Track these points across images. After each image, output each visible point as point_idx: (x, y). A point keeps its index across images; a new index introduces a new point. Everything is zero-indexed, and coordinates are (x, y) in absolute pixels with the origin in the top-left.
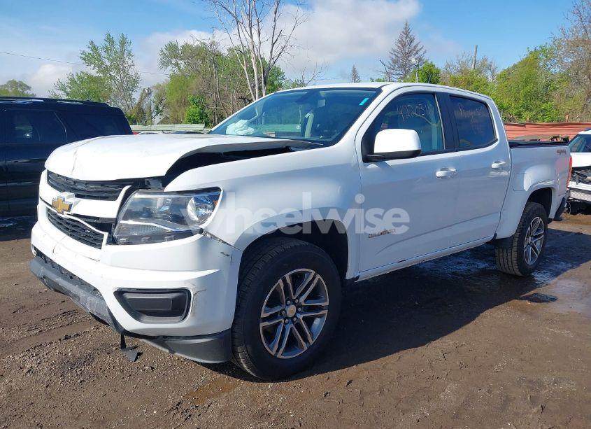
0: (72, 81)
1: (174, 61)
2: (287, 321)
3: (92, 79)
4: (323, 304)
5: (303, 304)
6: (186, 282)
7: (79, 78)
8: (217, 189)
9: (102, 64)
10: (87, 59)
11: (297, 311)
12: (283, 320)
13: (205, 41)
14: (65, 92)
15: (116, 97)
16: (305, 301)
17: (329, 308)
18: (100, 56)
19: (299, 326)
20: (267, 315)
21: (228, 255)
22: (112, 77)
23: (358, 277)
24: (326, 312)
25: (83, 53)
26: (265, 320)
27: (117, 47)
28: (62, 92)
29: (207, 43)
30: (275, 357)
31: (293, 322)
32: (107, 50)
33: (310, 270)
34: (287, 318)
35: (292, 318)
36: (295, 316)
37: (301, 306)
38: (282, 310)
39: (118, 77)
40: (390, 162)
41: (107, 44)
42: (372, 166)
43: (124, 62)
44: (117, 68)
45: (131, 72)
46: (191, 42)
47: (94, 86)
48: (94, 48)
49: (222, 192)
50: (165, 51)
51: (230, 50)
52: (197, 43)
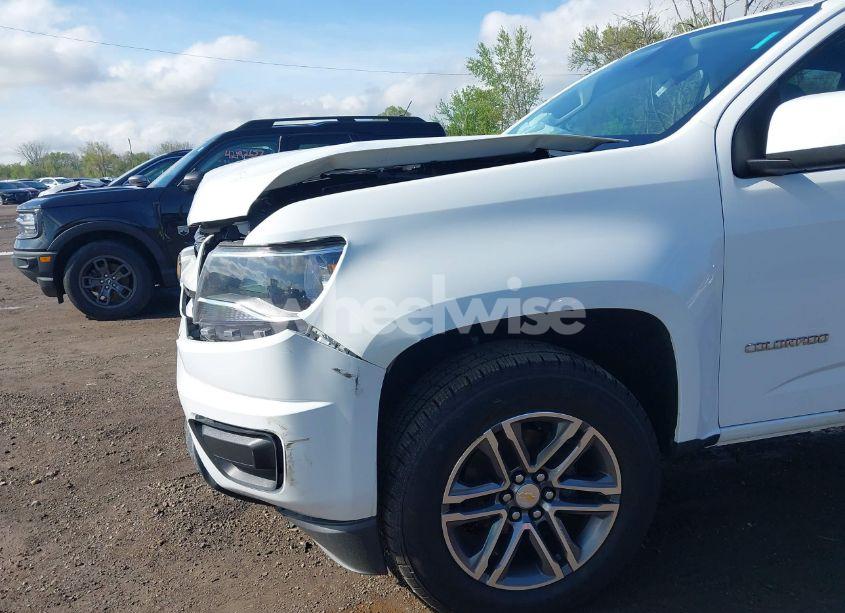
0: (457, 100)
1: (591, 56)
2: (516, 515)
3: (481, 95)
4: (606, 491)
5: (556, 484)
6: (270, 420)
7: (465, 94)
8: (338, 241)
9: (494, 72)
10: (475, 68)
11: (543, 498)
12: (504, 513)
13: (636, 19)
14: (449, 116)
15: (509, 116)
16: (562, 479)
17: (622, 499)
18: (490, 61)
19: (545, 529)
20: (458, 499)
21: (348, 376)
22: (504, 89)
23: (716, 438)
24: (615, 508)
25: (471, 61)
26: (453, 508)
27: (513, 45)
28: (445, 116)
29: (640, 20)
30: (481, 584)
31: (532, 519)
32: (500, 51)
33: (570, 418)
34: (518, 509)
35: (531, 511)
36: (538, 507)
37: (553, 490)
38: (503, 493)
39: (513, 88)
40: (817, 177)
41: (501, 44)
42: (763, 185)
43: (521, 65)
44: (512, 75)
45: (530, 79)
46: (614, 24)
47: (482, 103)
48: (484, 53)
49: (346, 247)
50: (579, 43)
51: (678, 27)
52: (625, 24)
